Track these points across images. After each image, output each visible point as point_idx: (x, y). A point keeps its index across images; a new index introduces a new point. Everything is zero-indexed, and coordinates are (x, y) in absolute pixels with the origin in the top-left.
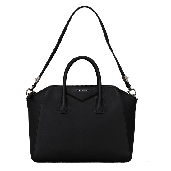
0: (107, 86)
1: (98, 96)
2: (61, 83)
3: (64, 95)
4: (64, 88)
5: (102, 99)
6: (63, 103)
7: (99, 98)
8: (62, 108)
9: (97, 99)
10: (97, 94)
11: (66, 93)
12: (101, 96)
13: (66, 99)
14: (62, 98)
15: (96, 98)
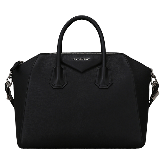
0: (111, 53)
1: (102, 66)
2: (54, 50)
3: (58, 65)
4: (58, 56)
5: (107, 70)
6: (58, 76)
7: (103, 68)
8: (56, 82)
9: (101, 69)
10: (100, 64)
11: (62, 63)
12: (106, 66)
13: (61, 70)
14: (56, 69)
15: (99, 69)
